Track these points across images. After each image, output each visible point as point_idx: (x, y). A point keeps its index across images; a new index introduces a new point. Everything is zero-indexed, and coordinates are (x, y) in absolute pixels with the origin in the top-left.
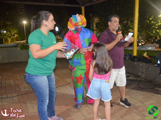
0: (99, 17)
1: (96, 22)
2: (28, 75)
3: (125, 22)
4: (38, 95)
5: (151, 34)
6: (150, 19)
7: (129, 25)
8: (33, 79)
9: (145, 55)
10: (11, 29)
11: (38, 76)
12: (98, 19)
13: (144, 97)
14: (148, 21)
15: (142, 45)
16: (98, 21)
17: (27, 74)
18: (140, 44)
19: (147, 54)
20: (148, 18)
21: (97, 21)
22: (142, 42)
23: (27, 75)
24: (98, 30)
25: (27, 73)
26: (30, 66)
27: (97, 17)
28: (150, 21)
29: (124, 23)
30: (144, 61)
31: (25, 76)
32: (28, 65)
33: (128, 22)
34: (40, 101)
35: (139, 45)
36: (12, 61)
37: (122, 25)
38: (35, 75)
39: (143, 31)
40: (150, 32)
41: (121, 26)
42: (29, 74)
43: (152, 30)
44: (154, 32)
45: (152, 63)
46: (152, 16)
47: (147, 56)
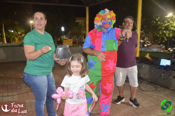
2: (27, 76)
4: (36, 95)
5: (157, 35)
6: (157, 19)
8: (33, 79)
9: (147, 56)
10: (19, 28)
11: (38, 76)
13: (143, 99)
14: (154, 22)
15: (148, 46)
18: (146, 45)
19: (149, 56)
20: (155, 18)
22: (148, 43)
23: (25, 75)
25: (26, 73)
26: (30, 66)
28: (157, 22)
30: (146, 62)
31: (24, 76)
32: (26, 66)
34: (38, 100)
35: (144, 46)
36: (16, 60)
38: (35, 76)
39: (149, 31)
40: (156, 33)
42: (28, 74)
43: (158, 31)
44: (160, 33)
45: (154, 64)
46: (159, 17)
47: (149, 58)
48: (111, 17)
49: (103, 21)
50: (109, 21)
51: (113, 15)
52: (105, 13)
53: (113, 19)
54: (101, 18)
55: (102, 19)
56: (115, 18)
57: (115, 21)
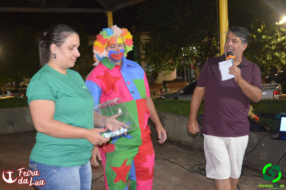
0: (149, 33)
1: (144, 42)
3: (206, 40)
6: (259, 30)
7: (214, 46)
11: (62, 168)
12: (147, 37)
14: (254, 36)
16: (148, 41)
17: (36, 165)
20: (254, 28)
21: (146, 40)
23: (34, 166)
24: (148, 59)
25: (35, 162)
27: (145, 33)
28: (259, 35)
29: (203, 41)
33: (211, 39)
37: (199, 47)
41: (196, 48)
42: (41, 164)
43: (264, 54)
44: (268, 59)
45: (266, 130)
46: (262, 24)
47: (253, 116)
48: (125, 40)
49: (109, 49)
50: (120, 48)
51: (129, 36)
52: (114, 35)
53: (127, 44)
54: (106, 44)
55: (108, 46)
56: (133, 42)
57: (133, 46)
